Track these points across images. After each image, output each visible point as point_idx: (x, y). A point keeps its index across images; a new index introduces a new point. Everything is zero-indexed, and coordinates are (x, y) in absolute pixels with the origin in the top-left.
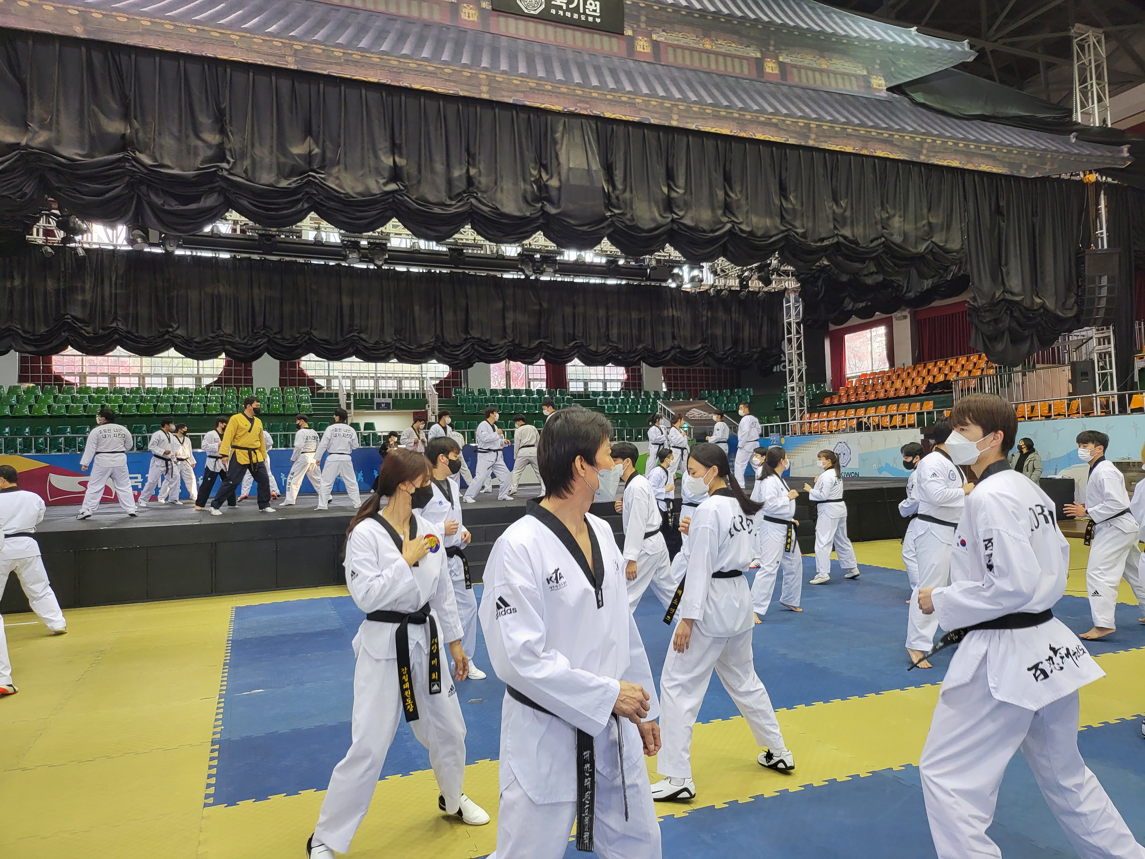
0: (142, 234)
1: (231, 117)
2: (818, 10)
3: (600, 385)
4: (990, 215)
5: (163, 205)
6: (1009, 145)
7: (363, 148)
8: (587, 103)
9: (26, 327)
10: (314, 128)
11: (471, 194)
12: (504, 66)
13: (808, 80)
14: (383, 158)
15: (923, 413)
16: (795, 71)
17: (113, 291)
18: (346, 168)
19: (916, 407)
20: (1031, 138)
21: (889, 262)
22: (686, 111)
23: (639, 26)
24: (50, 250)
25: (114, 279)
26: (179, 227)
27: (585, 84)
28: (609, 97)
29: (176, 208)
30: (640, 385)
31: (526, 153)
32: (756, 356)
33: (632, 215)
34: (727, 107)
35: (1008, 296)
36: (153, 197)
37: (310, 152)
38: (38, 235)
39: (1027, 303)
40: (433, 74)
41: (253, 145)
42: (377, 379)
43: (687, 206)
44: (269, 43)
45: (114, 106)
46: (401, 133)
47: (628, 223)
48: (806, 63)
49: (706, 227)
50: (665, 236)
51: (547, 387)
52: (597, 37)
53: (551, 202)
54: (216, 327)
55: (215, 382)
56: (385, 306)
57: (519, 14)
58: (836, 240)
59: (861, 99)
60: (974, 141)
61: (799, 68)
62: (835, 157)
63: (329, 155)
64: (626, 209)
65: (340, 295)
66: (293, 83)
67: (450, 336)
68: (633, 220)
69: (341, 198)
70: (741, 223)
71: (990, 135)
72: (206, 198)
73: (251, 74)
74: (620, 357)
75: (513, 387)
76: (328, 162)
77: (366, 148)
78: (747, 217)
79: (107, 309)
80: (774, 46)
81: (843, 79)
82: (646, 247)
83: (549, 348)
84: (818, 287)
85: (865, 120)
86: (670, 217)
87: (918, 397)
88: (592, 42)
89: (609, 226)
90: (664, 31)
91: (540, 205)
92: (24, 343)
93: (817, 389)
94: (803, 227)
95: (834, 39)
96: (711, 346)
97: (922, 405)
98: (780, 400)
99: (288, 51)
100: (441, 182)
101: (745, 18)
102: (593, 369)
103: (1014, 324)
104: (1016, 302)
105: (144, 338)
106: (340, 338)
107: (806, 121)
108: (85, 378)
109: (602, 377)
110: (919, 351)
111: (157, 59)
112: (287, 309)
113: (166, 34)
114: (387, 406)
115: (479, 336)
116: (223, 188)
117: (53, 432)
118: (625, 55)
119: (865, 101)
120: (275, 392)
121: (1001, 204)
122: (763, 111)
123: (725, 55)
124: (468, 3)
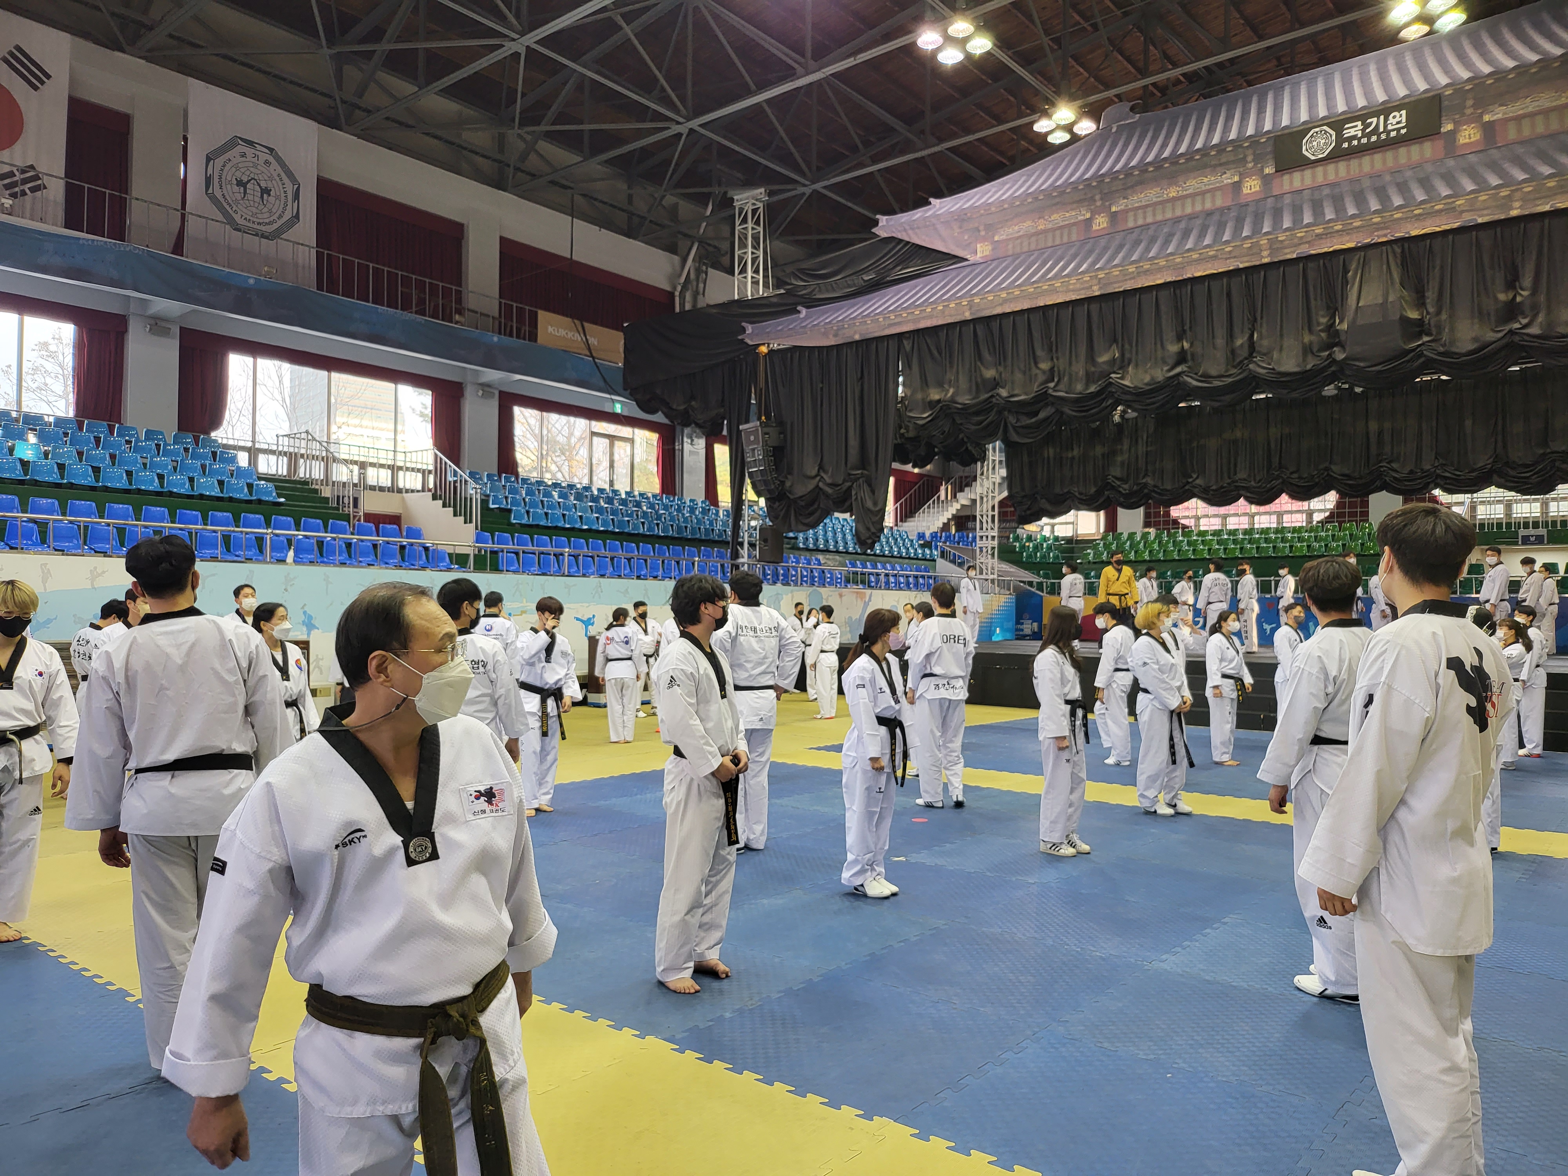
1: (1057, 345)
10: (1117, 336)
11: (1251, 361)
12: (1287, 224)
14: (1170, 347)
23: (1463, 115)
27: (1385, 207)
28: (1416, 212)
33: (1448, 340)
37: (1113, 357)
40: (1215, 257)
43: (1536, 309)
44: (1081, 281)
45: (989, 358)
47: (1441, 349)
53: (1339, 347)
55: (1329, 516)
56: (1424, 425)
57: (1305, 164)
64: (1441, 333)
66: (1100, 305)
68: (1446, 345)
69: (1130, 391)
73: (1069, 309)
76: (1125, 362)
77: (1155, 344)
86: (1507, 328)
90: (1502, 105)
91: (1327, 353)
100: (1223, 354)
111: (1011, 318)
114: (1539, 540)
116: (1051, 401)
118: (1442, 155)
124: (1250, 176)
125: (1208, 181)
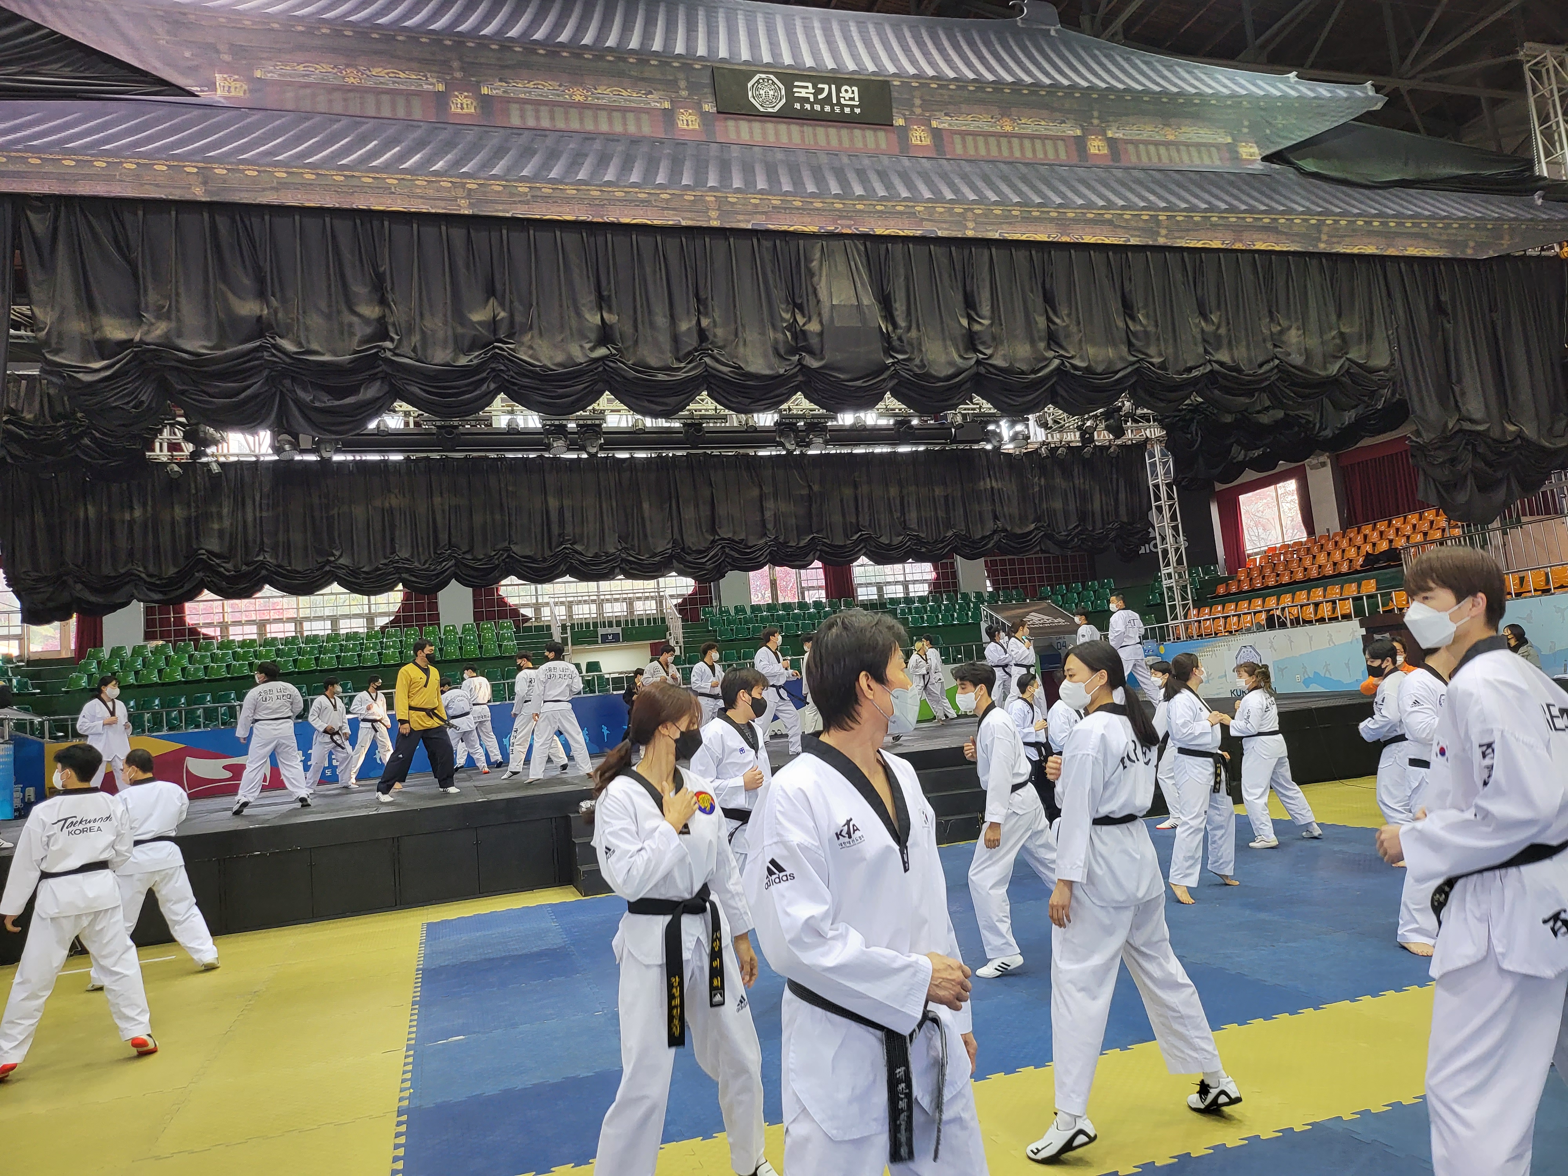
0: (290, 438)
1: (393, 283)
2: (1156, 64)
3: (900, 588)
4: (1429, 316)
5: (312, 401)
6: (1445, 217)
7: (561, 306)
8: (850, 218)
9: (151, 569)
10: (498, 286)
11: (705, 352)
12: (737, 183)
13: (1150, 159)
14: (588, 316)
15: (1361, 598)
16: (1130, 148)
17: (258, 514)
18: (541, 334)
19: (1352, 589)
20: (1476, 204)
21: (1288, 391)
22: (985, 215)
23: (912, 113)
24: (176, 468)
25: (258, 498)
26: (333, 428)
27: (846, 194)
28: (879, 208)
29: (329, 404)
30: (955, 584)
31: (775, 292)
32: (1112, 535)
33: (922, 361)
34: (1040, 205)
35: (1467, 426)
36: (301, 394)
37: (494, 317)
38: (161, 450)
39: (1496, 433)
40: (646, 203)
41: (422, 315)
42: (600, 603)
43: (996, 340)
44: (435, 185)
45: (246, 281)
46: (609, 283)
47: (918, 371)
48: (1145, 136)
49: (1024, 367)
50: (968, 385)
51: (827, 597)
52: (857, 133)
53: (811, 353)
54: (388, 551)
55: (391, 622)
56: (604, 506)
57: (752, 114)
58: (1209, 368)
59: (1226, 175)
60: (1394, 216)
61: (1135, 143)
62: (1197, 256)
63: (519, 318)
64: (912, 353)
65: (545, 494)
66: (469, 232)
67: (692, 540)
68: (924, 366)
69: (537, 373)
70: (1072, 358)
71: (1415, 205)
72: (366, 389)
73: (415, 226)
74: (923, 550)
75: (781, 600)
76: (517, 328)
77: (565, 305)
78: (1081, 349)
79: (250, 538)
80: (1098, 118)
81: (1199, 152)
82: (946, 400)
83: (824, 544)
84: (1191, 433)
85: (1236, 203)
86: (973, 357)
87: (1354, 575)
88: (852, 140)
89: (891, 377)
90: (946, 114)
91: (797, 357)
92: (148, 589)
93: (1205, 574)
94: (1160, 355)
95: (1181, 101)
96: (1049, 525)
97: (1359, 586)
98: (1153, 592)
99: (460, 192)
100: (664, 339)
101: (1056, 86)
102: (888, 568)
103: (1481, 465)
104: (1478, 433)
105: (299, 572)
106: (548, 553)
107: (1152, 213)
108: (227, 629)
109: (901, 578)
110: (1349, 509)
111: (297, 218)
112: (478, 519)
113: (307, 186)
114: (616, 638)
115: (730, 535)
116: (387, 374)
117: (188, 703)
118: (897, 151)
119: (1232, 178)
120: (469, 629)
121: (1443, 298)
122: (1090, 205)
123: (1032, 138)
124: (686, 108)
125: (629, 96)
